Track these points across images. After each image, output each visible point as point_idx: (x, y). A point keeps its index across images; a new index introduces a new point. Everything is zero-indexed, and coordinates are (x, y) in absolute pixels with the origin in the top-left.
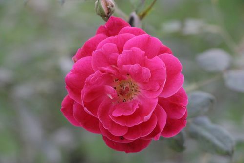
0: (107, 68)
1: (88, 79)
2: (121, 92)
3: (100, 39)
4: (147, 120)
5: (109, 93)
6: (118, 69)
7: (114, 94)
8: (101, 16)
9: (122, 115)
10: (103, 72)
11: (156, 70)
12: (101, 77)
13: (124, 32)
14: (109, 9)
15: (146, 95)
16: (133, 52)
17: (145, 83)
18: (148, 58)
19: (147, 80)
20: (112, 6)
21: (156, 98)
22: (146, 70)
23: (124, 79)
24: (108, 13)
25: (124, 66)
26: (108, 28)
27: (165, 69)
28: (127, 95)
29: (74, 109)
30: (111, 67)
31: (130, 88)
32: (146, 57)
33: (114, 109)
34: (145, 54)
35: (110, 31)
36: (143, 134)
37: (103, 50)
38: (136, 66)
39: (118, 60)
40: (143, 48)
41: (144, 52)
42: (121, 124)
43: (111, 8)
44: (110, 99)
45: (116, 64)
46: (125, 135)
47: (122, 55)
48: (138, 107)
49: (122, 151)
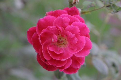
0: (60, 28)
1: (49, 27)
2: (59, 41)
3: (64, 13)
4: (62, 61)
5: (53, 38)
6: (64, 31)
7: (55, 40)
8: (70, 3)
9: (54, 52)
10: (57, 28)
11: (80, 42)
12: (55, 29)
13: (76, 17)
14: (75, 2)
15: (68, 49)
16: (76, 28)
17: (71, 44)
18: (80, 35)
19: (73, 43)
20: (77, 2)
21: (72, 54)
22: (76, 39)
23: (64, 37)
24: (74, 4)
25: (68, 31)
26: (70, 10)
27: (85, 44)
28: (60, 44)
29: (34, 35)
30: (62, 28)
31: (63, 42)
32: (79, 34)
33: (51, 46)
34: (80, 32)
35: (70, 12)
36: (56, 65)
37: (64, 19)
38: (73, 35)
39: (67, 27)
40: (80, 29)
41: (80, 31)
42: (50, 55)
43: (76, 3)
44: (52, 41)
45: (64, 28)
46: (48, 60)
47: (70, 26)
48: (62, 53)
49: (42, 65)
